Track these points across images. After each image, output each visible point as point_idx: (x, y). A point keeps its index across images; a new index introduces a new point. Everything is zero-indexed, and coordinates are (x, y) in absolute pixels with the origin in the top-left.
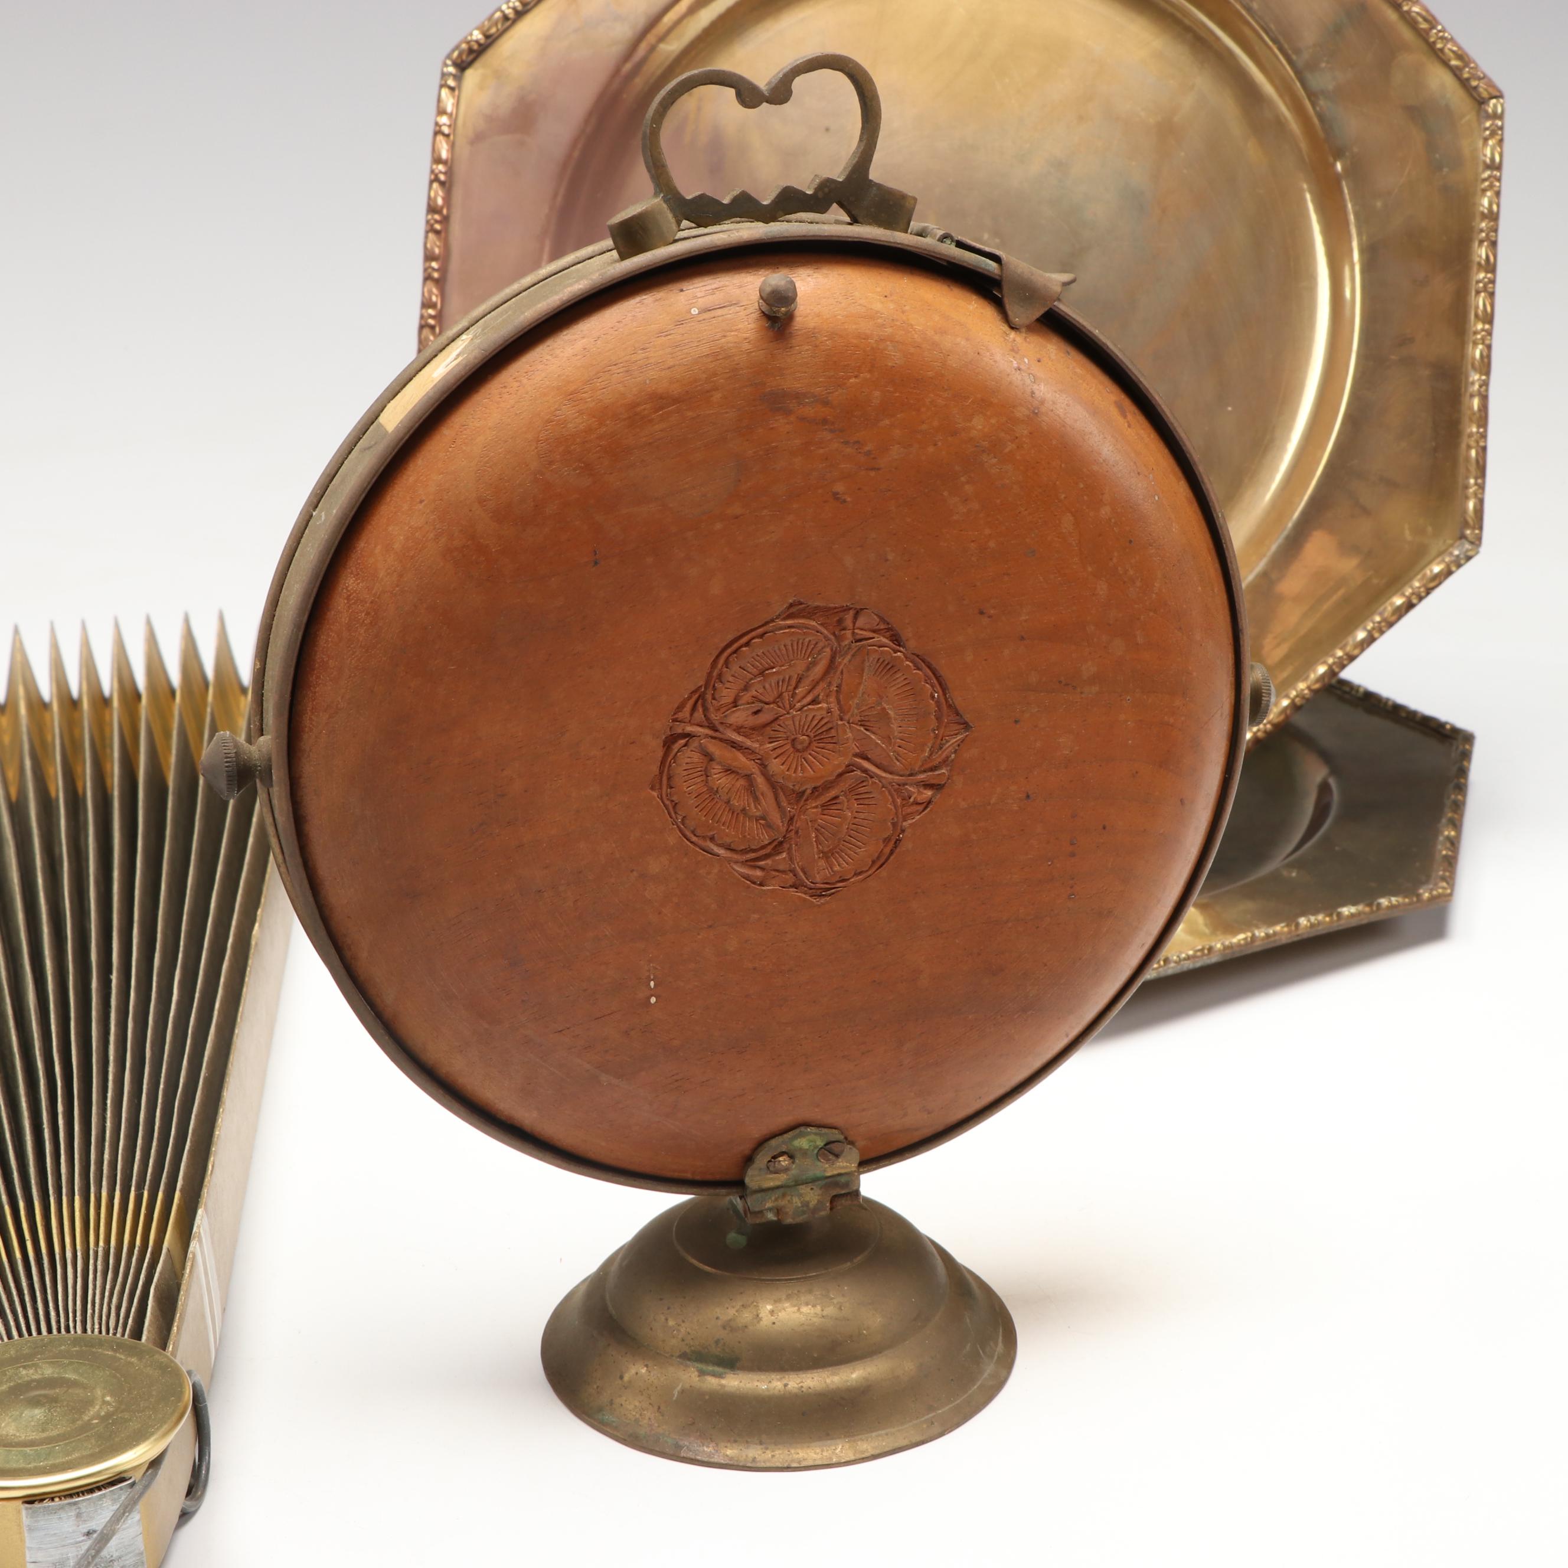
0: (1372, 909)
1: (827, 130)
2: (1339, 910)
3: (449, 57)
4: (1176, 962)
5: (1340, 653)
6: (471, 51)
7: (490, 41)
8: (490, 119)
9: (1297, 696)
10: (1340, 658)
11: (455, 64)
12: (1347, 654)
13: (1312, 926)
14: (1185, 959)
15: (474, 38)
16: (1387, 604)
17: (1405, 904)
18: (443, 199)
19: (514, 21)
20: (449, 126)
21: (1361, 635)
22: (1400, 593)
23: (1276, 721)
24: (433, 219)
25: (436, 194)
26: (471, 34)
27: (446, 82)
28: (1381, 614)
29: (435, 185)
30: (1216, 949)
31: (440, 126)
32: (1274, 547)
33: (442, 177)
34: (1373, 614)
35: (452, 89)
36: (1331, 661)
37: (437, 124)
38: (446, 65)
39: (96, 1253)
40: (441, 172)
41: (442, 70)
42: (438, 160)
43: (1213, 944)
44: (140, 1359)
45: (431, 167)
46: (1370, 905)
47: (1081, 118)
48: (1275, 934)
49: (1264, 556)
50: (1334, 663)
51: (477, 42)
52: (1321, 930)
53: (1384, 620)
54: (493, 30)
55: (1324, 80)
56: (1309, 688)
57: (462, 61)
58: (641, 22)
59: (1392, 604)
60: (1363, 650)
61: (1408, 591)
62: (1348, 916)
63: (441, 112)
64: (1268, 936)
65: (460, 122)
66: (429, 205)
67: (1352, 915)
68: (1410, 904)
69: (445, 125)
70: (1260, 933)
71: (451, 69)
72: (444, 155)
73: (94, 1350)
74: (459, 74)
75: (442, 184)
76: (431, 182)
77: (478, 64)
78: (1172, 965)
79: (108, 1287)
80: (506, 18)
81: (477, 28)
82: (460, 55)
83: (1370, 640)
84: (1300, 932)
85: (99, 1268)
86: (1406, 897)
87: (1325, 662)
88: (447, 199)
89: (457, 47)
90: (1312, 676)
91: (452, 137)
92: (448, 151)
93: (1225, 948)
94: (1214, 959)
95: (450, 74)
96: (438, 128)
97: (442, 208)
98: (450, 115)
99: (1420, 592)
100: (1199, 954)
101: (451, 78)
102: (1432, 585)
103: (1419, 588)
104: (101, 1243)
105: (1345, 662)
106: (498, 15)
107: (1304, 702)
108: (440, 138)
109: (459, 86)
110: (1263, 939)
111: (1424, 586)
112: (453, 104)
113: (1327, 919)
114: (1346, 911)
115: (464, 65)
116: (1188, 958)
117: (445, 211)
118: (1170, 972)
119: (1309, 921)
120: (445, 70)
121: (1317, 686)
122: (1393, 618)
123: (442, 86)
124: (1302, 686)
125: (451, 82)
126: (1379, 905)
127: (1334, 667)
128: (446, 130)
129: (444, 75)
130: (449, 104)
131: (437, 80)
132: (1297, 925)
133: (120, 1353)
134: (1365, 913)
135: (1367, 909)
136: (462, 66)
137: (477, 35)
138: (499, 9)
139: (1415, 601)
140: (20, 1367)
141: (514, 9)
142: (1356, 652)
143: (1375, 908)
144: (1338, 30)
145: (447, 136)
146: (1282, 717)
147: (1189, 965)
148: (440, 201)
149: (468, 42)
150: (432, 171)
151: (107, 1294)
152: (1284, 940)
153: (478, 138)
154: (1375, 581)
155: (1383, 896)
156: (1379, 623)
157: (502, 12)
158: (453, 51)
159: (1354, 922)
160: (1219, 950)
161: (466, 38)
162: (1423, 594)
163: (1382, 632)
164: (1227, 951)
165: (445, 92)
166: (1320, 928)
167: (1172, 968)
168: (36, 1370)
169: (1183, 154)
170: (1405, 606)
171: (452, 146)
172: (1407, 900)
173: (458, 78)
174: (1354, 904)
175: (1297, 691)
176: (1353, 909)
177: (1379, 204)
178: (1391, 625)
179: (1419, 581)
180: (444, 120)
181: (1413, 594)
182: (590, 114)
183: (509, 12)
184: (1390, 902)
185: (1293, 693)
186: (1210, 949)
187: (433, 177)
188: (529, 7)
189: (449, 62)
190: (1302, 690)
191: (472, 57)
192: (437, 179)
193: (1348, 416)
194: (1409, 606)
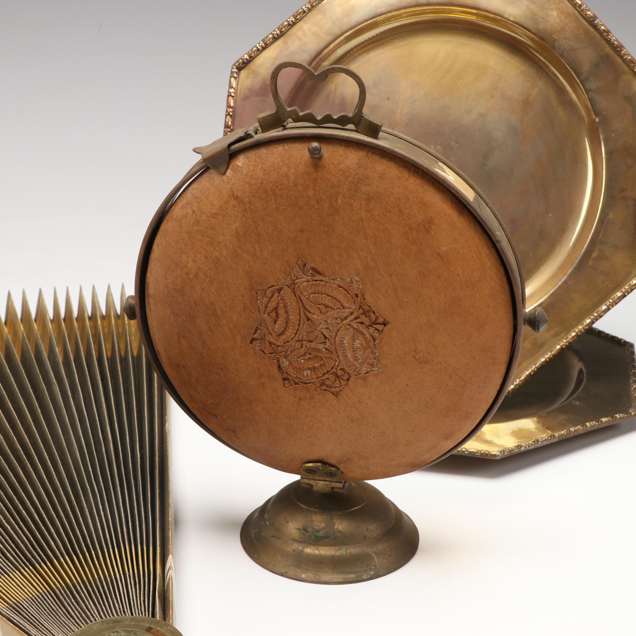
0: (613, 419)
1: (388, 98)
2: (601, 419)
3: (234, 65)
4: (541, 442)
5: (596, 315)
6: (243, 63)
7: (251, 59)
8: (250, 90)
9: (579, 331)
10: (596, 316)
11: (237, 68)
12: (599, 315)
13: (592, 426)
14: (545, 441)
15: (245, 58)
16: (615, 295)
17: (626, 417)
18: (231, 122)
19: (262, 51)
20: (234, 93)
21: (604, 307)
22: (620, 291)
23: (570, 341)
24: (227, 130)
25: (229, 120)
26: (244, 56)
27: (233, 75)
28: (612, 299)
29: (228, 117)
30: (556, 436)
31: (231, 93)
32: (570, 271)
33: (231, 114)
34: (609, 299)
35: (235, 78)
36: (592, 317)
37: (229, 92)
38: (233, 68)
39: (129, 575)
40: (231, 112)
41: (232, 70)
42: (229, 106)
43: (554, 434)
44: (162, 628)
45: (227, 109)
46: (613, 417)
47: (492, 97)
48: (578, 429)
49: (565, 274)
50: (594, 318)
51: (246, 59)
52: (595, 428)
53: (614, 301)
54: (253, 55)
55: (592, 85)
56: (583, 328)
57: (240, 67)
58: (314, 53)
59: (617, 295)
60: (605, 313)
61: (624, 290)
62: (605, 422)
63: (231, 87)
64: (575, 430)
65: (238, 91)
66: (225, 124)
67: (606, 422)
68: (627, 417)
69: (232, 92)
70: (572, 429)
71: (235, 70)
72: (232, 104)
73: (141, 624)
74: (238, 72)
75: (231, 116)
76: (226, 116)
77: (246, 68)
78: (540, 443)
79: (138, 592)
80: (258, 50)
81: (246, 54)
82: (239, 64)
83: (608, 309)
84: (587, 429)
85: (132, 583)
86: (625, 414)
87: (590, 318)
88: (233, 122)
89: (238, 61)
90: (585, 324)
91: (235, 97)
92: (233, 103)
93: (560, 436)
94: (555, 440)
95: (235, 72)
96: (230, 94)
97: (231, 126)
98: (235, 89)
99: (628, 291)
100: (549, 438)
101: (235, 73)
102: (633, 288)
103: (628, 289)
104: (131, 571)
105: (598, 318)
106: (255, 49)
107: (581, 333)
108: (230, 97)
109: (238, 77)
110: (574, 432)
111: (630, 288)
112: (236, 84)
113: (597, 423)
114: (604, 420)
115: (241, 68)
116: (546, 440)
117: (232, 127)
118: (539, 446)
119: (590, 424)
120: (233, 70)
121: (586, 328)
122: (618, 301)
123: (231, 77)
124: (580, 327)
125: (235, 75)
126: (616, 417)
127: (594, 320)
128: (233, 94)
129: (232, 72)
130: (234, 84)
131: (229, 74)
132: (586, 426)
133: (152, 625)
134: (611, 421)
135: (611, 419)
136: (240, 69)
137: (246, 57)
138: (256, 46)
139: (626, 294)
140: (110, 632)
141: (262, 46)
142: (602, 314)
143: (614, 419)
144: (597, 65)
145: (233, 97)
146: (573, 340)
147: (546, 443)
148: (230, 123)
149: (242, 59)
150: (227, 111)
151: (138, 595)
152: (581, 432)
153: (246, 98)
154: (610, 286)
155: (617, 414)
156: (612, 303)
157: (257, 47)
158: (236, 63)
159: (607, 425)
160: (557, 436)
161: (242, 57)
162: (630, 292)
163: (613, 306)
164: (560, 437)
165: (232, 79)
166: (595, 427)
167: (540, 444)
168: (117, 633)
169: (532, 112)
170: (622, 296)
171: (235, 102)
172: (626, 415)
173: (238, 74)
174: (606, 417)
175: (578, 329)
176: (606, 419)
177: (613, 135)
178: (616, 303)
179: (628, 286)
180: (232, 90)
181: (626, 291)
182: (293, 89)
183: (260, 48)
184: (620, 416)
185: (577, 330)
186: (554, 436)
187: (227, 113)
188: (268, 46)
189: (234, 67)
190: (581, 329)
191: (244, 65)
192: (228, 114)
193: (600, 219)
194: (624, 296)
